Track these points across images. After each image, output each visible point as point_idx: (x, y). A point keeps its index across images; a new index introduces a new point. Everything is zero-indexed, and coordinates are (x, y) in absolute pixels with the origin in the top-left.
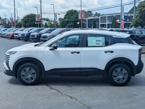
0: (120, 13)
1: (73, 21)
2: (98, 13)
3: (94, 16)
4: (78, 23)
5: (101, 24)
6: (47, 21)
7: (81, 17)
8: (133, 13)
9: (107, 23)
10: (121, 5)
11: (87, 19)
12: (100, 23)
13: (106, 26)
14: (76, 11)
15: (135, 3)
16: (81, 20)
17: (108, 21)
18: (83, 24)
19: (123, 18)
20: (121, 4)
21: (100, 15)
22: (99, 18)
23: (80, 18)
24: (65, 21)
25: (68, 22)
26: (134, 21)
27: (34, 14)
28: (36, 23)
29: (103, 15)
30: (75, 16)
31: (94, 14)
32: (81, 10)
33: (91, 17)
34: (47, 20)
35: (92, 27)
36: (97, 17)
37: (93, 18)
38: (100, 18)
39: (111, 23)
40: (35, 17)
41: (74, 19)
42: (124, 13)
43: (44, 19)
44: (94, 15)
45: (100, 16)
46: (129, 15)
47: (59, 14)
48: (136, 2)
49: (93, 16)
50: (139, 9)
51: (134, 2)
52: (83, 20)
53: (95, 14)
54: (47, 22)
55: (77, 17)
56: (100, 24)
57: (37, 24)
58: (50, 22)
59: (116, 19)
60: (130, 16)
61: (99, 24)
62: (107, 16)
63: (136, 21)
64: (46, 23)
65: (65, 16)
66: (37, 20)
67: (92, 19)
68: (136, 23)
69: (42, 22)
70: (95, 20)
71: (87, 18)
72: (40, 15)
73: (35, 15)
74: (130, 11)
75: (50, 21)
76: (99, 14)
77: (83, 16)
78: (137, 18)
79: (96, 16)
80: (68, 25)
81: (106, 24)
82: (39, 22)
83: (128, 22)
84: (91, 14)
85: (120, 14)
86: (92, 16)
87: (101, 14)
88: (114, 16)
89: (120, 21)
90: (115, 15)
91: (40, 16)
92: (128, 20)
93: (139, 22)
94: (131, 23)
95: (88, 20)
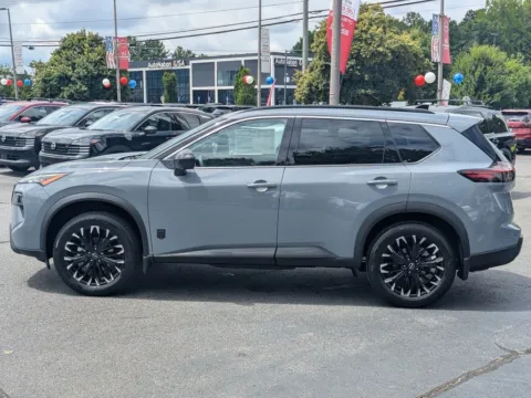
0: (255, 55)
1: (86, 76)
2: (185, 49)
3: (171, 61)
4: (106, 82)
5: (194, 91)
7: (118, 61)
9: (216, 88)
10: (257, 24)
11: (144, 70)
12: (194, 86)
13: (213, 98)
14: (96, 41)
15: (306, 19)
16: (114, 71)
17: (221, 82)
18: (124, 87)
20: (260, 20)
21: (193, 57)
22: (187, 67)
23: (111, 64)
24: (56, 74)
25: (65, 80)
26: (302, 83)
29: (203, 57)
30: (94, 57)
31: (173, 52)
33: (159, 64)
35: (163, 98)
36: (179, 66)
37: (167, 66)
38: (190, 67)
39: (232, 87)
41: (91, 67)
44: (170, 58)
45: (191, 62)
46: (292, 61)
47: (31, 48)
48: (310, 15)
49: (167, 61)
50: (321, 43)
51: (301, 16)
52: (123, 72)
53: (175, 55)
55: (102, 61)
56: (192, 89)
60: (294, 64)
61: (189, 88)
62: (216, 61)
65: (54, 55)
67: (162, 71)
68: (311, 90)
70: (174, 74)
71: (146, 66)
74: (295, 48)
76: (189, 52)
77: (126, 57)
78: (313, 74)
79: (177, 59)
80: (67, 91)
81: (213, 91)
83: (288, 87)
84: (159, 51)
85: (256, 58)
86: (162, 61)
87: (198, 54)
88: (240, 62)
89: (255, 82)
90: (243, 59)
92: (288, 80)
94: (295, 90)
95: (147, 72)
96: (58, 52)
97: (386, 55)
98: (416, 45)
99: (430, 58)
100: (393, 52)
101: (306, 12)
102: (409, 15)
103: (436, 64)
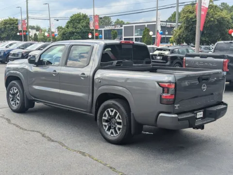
1: (81, 32)
2: (120, 20)
5: (124, 39)
6: (37, 31)
8: (175, 23)
9: (134, 37)
10: (156, 9)
11: (103, 29)
12: (124, 36)
14: (85, 17)
15: (178, 6)
17: (136, 34)
19: (159, 29)
20: (157, 7)
21: (124, 24)
22: (121, 28)
24: (68, 31)
25: (72, 33)
26: (176, 34)
27: (16, 18)
28: (18, 34)
29: (128, 23)
30: (84, 24)
33: (109, 27)
34: (38, 29)
36: (118, 27)
37: (113, 28)
38: (123, 28)
39: (141, 37)
40: (17, 24)
41: (83, 28)
42: (161, 22)
43: (33, 28)
44: (114, 24)
45: (123, 26)
46: (169, 25)
47: (57, 20)
49: (113, 25)
50: (184, 17)
51: (176, 5)
52: (96, 30)
53: (116, 22)
54: (37, 33)
55: (87, 26)
57: (20, 36)
58: (43, 32)
59: (149, 31)
60: (169, 26)
61: (122, 37)
62: (134, 25)
63: (179, 35)
64: (35, 35)
65: (67, 23)
66: (20, 29)
67: (111, 30)
69: (29, 32)
70: (116, 31)
72: (26, 20)
73: (17, 20)
74: (169, 19)
76: (122, 21)
77: (97, 24)
78: (181, 30)
79: (117, 24)
81: (133, 39)
82: (24, 31)
83: (167, 36)
84: (109, 21)
85: (156, 23)
86: (111, 26)
87: (126, 22)
89: (154, 34)
90: (146, 24)
91: (26, 22)
92: (167, 33)
93: (184, 36)
94: (171, 38)
95: (104, 30)
96: (69, 22)
97: (214, 22)
98: (228, 17)
101: (178, 3)
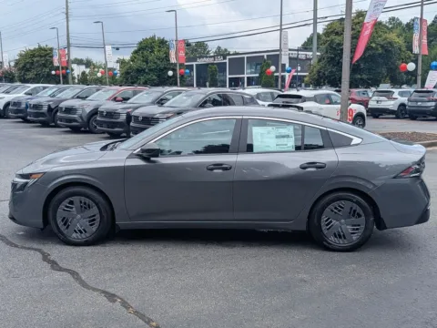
0: (277, 51)
1: (155, 69)
2: (223, 48)
3: (214, 57)
4: (170, 73)
5: (230, 79)
6: (86, 67)
7: (177, 57)
8: (312, 51)
9: (246, 76)
10: (279, 28)
11: (194, 63)
12: (229, 74)
13: (243, 83)
14: (163, 42)
15: (315, 23)
16: (175, 64)
17: (249, 71)
19: (286, 61)
20: (281, 25)
21: (229, 54)
22: (225, 61)
23: (173, 60)
24: (135, 67)
25: (141, 71)
26: (313, 71)
27: (49, 46)
28: (53, 72)
29: (236, 54)
30: (162, 55)
31: (214, 50)
32: (175, 38)
33: (205, 59)
34: (88, 64)
35: (208, 84)
36: (220, 60)
37: (211, 60)
38: (227, 61)
39: (257, 75)
40: (52, 57)
41: (159, 62)
42: (290, 50)
43: (80, 62)
44: (212, 54)
45: (228, 57)
46: (302, 55)
47: (118, 49)
48: (318, 21)
49: (210, 57)
50: (327, 41)
51: (312, 22)
52: (181, 65)
53: (216, 52)
54: (87, 71)
55: (167, 58)
56: (228, 76)
57: (57, 76)
58: (96, 70)
59: (269, 65)
60: (303, 57)
61: (226, 76)
62: (246, 56)
63: (319, 72)
64: (84, 73)
65: (133, 54)
66: (56, 64)
67: (207, 65)
68: (319, 76)
69: (72, 69)
70: (215, 66)
71: (196, 61)
72: (66, 50)
73: (51, 49)
74: (303, 45)
75: (95, 67)
76: (226, 50)
77: (182, 54)
78: (321, 64)
79: (217, 55)
80: (142, 79)
81: (244, 78)
82: (63, 68)
83: (300, 74)
84: (205, 50)
85: (278, 53)
86: (207, 57)
87: (232, 52)
88: (263, 56)
89: (277, 71)
90: (265, 55)
91: (66, 52)
92: (299, 68)
93: (326, 73)
94: (305, 76)
95: (196, 65)
96: (136, 52)
97: (377, 49)
98: (400, 41)
99: (411, 51)
100: (382, 47)
101: (315, 18)
102: (390, 19)
103: (416, 56)
